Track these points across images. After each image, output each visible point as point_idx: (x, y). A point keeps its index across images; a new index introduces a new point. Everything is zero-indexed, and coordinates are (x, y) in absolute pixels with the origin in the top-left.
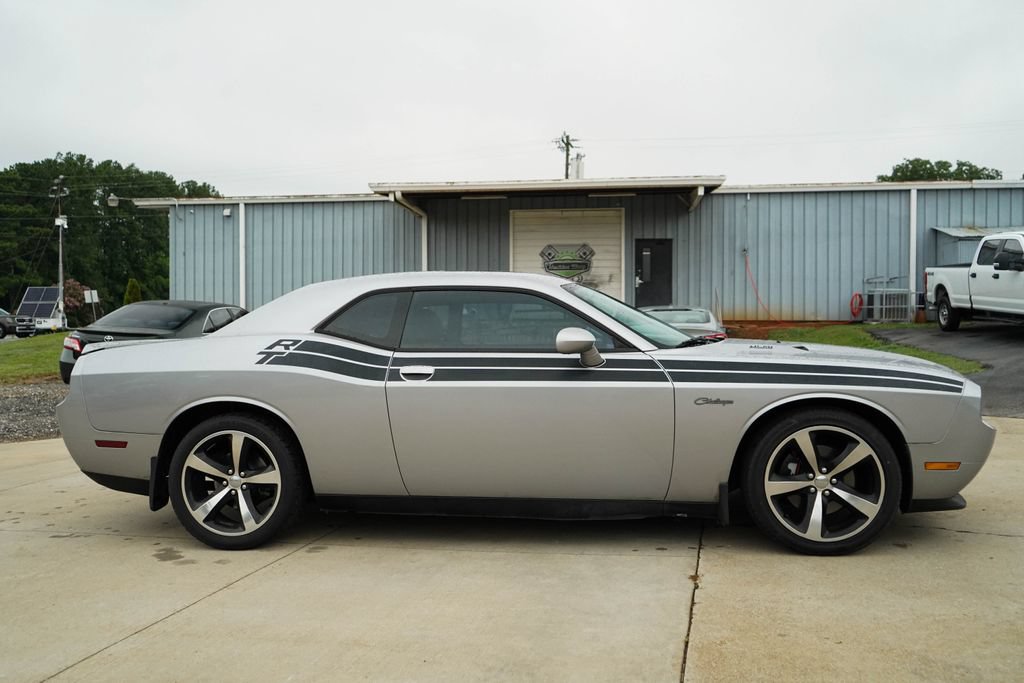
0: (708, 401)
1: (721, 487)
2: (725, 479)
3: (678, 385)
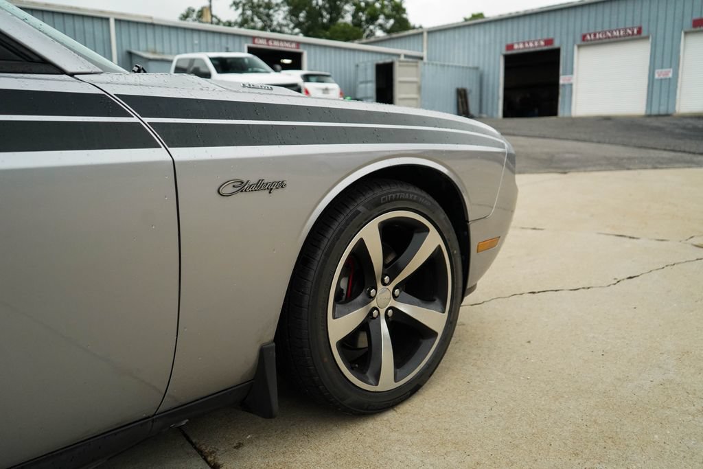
0: (242, 187)
1: (262, 352)
2: (269, 334)
3: (183, 154)
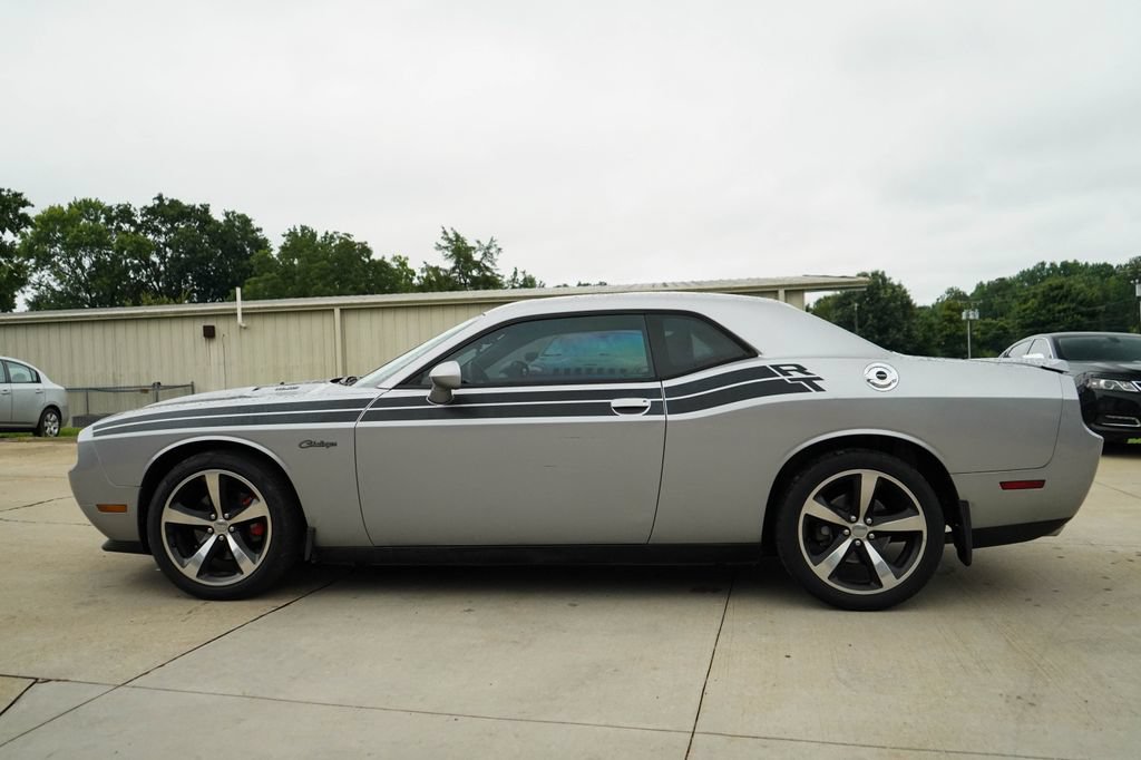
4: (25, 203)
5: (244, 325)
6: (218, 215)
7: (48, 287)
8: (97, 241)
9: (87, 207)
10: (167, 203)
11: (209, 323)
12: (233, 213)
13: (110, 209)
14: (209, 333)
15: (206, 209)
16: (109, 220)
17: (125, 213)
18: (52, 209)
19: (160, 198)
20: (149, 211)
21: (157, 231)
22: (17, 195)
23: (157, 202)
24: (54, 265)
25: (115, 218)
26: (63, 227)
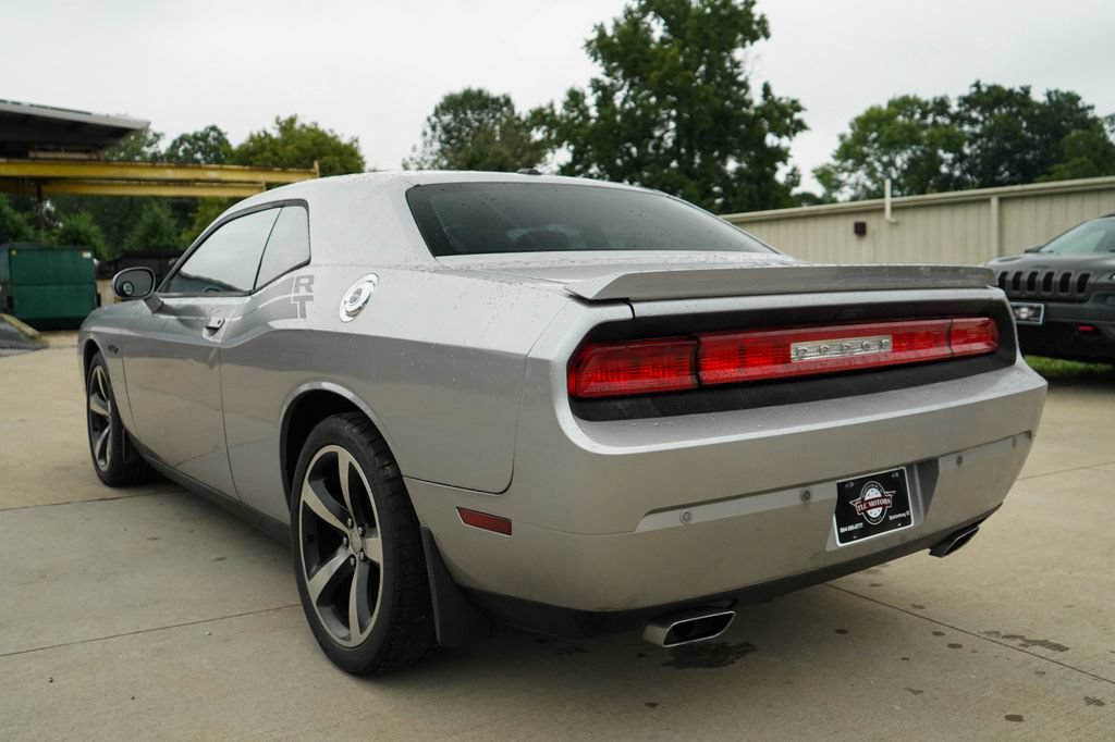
4: (799, 109)
5: (893, 220)
6: (1038, 96)
7: (864, 186)
8: (908, 137)
9: (904, 104)
10: (984, 89)
11: (861, 219)
12: (1056, 92)
13: (927, 103)
14: (860, 230)
15: (1026, 91)
16: (924, 115)
17: (941, 106)
18: (872, 109)
19: (977, 85)
20: (966, 101)
21: (973, 122)
22: (794, 102)
23: (974, 89)
24: (870, 165)
25: (930, 112)
26: (879, 126)
